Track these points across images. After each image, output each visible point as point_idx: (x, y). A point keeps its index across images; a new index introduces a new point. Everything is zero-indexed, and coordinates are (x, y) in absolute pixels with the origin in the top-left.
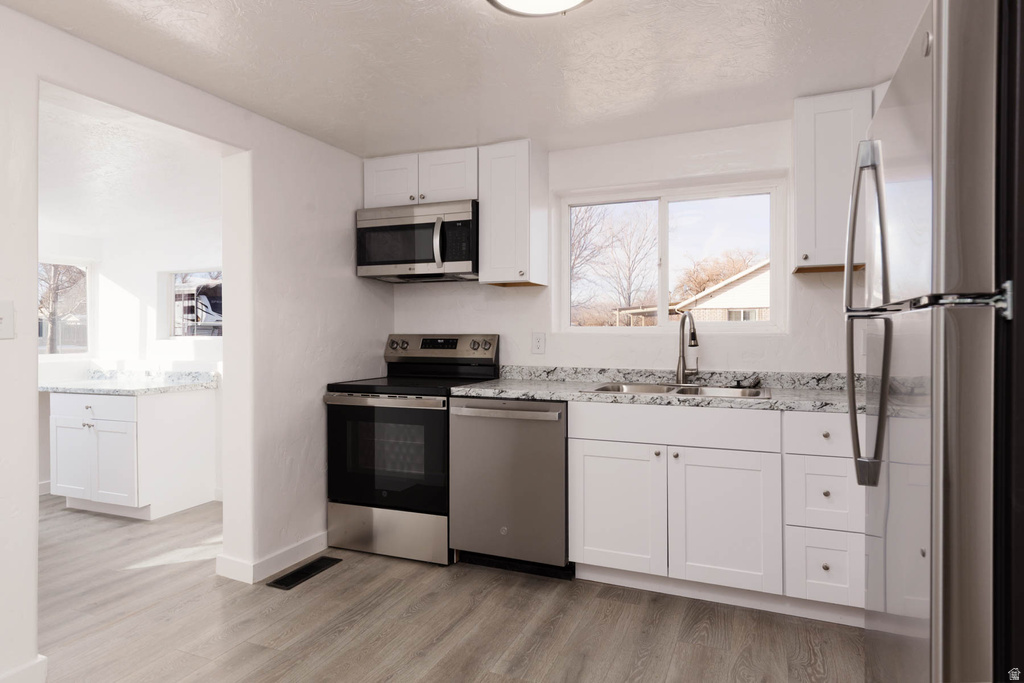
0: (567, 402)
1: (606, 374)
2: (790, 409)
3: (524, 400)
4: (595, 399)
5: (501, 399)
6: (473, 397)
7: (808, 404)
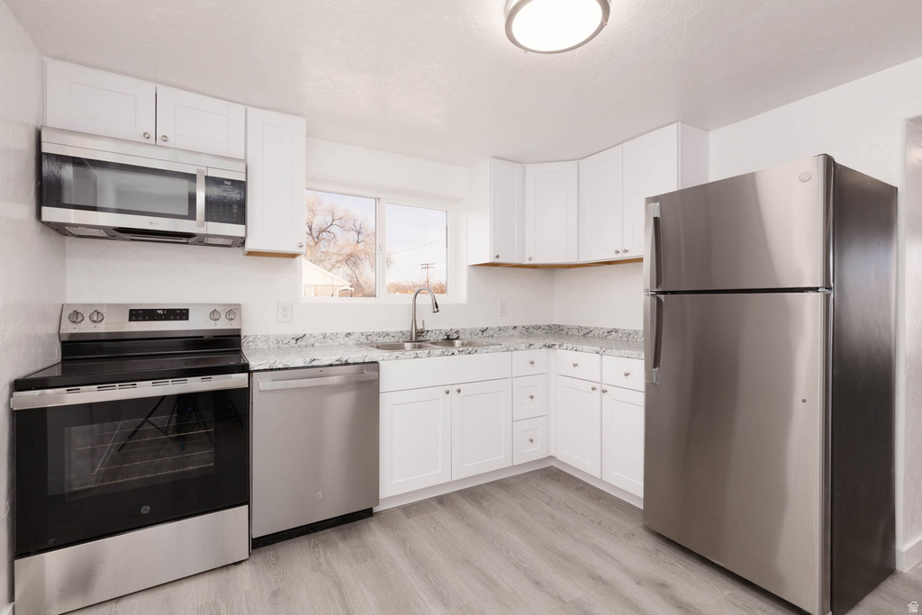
0: (376, 362)
1: (352, 337)
2: (516, 349)
3: (338, 365)
4: (401, 357)
5: (313, 367)
6: (279, 369)
7: (523, 346)
